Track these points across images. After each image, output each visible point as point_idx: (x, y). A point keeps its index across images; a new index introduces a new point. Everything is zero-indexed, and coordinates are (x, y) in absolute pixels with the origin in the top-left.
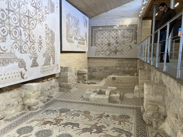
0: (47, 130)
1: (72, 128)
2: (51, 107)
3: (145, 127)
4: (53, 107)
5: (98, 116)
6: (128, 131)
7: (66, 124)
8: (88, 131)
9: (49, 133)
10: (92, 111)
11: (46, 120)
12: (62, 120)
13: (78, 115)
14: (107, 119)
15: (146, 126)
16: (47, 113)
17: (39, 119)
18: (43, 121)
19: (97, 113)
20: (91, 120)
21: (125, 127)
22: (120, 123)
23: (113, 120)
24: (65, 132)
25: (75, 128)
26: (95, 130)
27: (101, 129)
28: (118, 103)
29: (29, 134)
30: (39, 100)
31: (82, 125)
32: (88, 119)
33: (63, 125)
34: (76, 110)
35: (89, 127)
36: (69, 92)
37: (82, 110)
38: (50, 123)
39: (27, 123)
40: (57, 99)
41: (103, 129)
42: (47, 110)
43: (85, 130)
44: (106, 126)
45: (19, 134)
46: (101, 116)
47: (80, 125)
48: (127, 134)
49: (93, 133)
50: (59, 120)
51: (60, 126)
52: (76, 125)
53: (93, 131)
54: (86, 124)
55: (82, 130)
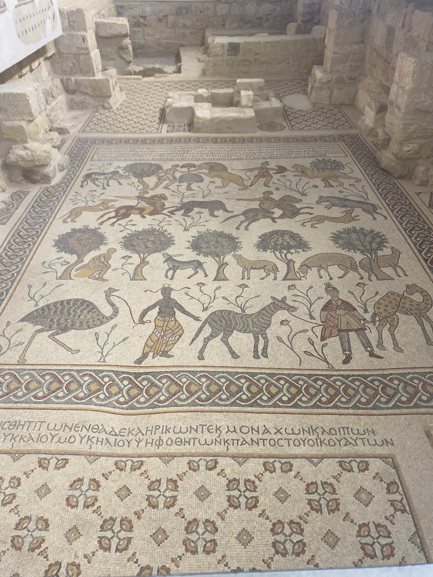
0: (151, 232)
2: (90, 162)
3: (394, 183)
4: (100, 164)
5: (256, 172)
6: (362, 200)
7: (187, 208)
8: (260, 215)
9: (162, 238)
10: (228, 162)
11: (118, 205)
13: (199, 179)
14: (287, 178)
15: (395, 181)
17: (90, 204)
18: (108, 208)
19: (246, 164)
20: (245, 188)
21: (347, 191)
22: (327, 183)
23: (305, 180)
24: (203, 229)
25: (219, 213)
26: (278, 212)
27: (291, 206)
28: (282, 130)
29: (103, 249)
31: (232, 202)
35: (255, 205)
36: (104, 108)
38: (137, 212)
39: (65, 221)
40: (85, 135)
41: (298, 206)
43: (251, 215)
44: (299, 196)
45: (71, 253)
49: (278, 218)
50: (154, 200)
51: (175, 214)
52: (216, 205)
53: (273, 213)
54: (240, 200)
55: (242, 216)
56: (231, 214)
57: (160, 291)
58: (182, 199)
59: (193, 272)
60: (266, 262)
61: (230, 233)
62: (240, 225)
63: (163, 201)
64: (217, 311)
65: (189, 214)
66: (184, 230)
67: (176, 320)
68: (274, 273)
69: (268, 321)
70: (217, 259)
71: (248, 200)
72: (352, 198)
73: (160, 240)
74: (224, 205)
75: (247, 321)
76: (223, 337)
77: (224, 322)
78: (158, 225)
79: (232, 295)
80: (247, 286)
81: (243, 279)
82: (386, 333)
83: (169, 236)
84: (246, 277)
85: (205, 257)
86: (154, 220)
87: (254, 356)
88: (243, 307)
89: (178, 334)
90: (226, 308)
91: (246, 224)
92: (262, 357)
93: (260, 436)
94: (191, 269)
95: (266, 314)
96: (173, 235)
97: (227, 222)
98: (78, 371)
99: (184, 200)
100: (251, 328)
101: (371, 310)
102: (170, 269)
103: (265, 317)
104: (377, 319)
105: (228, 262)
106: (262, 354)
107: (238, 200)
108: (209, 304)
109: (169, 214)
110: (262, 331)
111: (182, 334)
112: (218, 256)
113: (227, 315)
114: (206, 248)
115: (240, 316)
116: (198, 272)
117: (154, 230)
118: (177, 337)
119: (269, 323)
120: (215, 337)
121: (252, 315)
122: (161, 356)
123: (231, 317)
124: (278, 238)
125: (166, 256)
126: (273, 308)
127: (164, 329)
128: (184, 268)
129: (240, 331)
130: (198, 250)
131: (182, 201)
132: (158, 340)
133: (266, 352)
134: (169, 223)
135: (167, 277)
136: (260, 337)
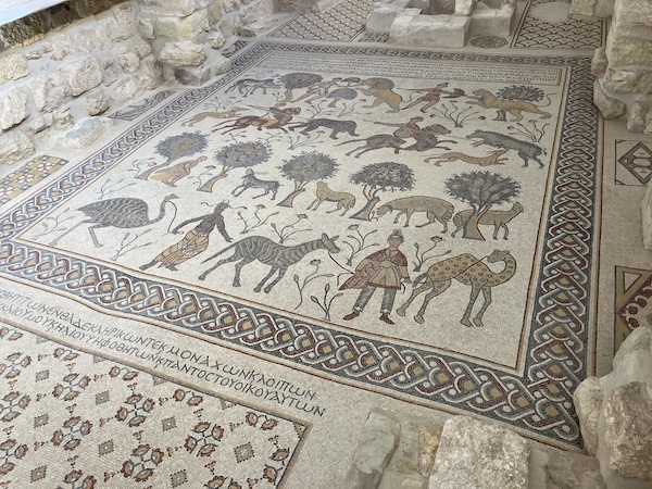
0: (252, 146)
1: (333, 136)
2: (253, 68)
3: (596, 125)
4: (260, 70)
5: (424, 94)
7: (312, 125)
8: (387, 143)
9: (260, 153)
10: (400, 79)
12: (297, 111)
13: (352, 95)
14: (456, 104)
15: (600, 122)
16: (244, 90)
18: (233, 116)
19: (419, 84)
20: (396, 109)
21: (520, 128)
22: (501, 115)
23: (477, 108)
24: (309, 150)
25: (343, 136)
26: (411, 141)
27: (432, 137)
28: (500, 46)
29: (197, 155)
30: (208, 46)
31: (367, 125)
32: (385, 106)
33: (302, 129)
34: (344, 77)
35: (390, 131)
36: (312, 12)
37: (362, 78)
38: (258, 123)
40: (270, 39)
42: (241, 82)
43: (377, 141)
44: (449, 125)
45: (165, 155)
46: (433, 96)
47: (358, 128)
48: (525, 149)
50: (285, 113)
51: (293, 130)
52: (346, 126)
53: (404, 142)
54: (379, 123)
55: (365, 142)
57: (216, 206)
58: (315, 116)
60: (347, 196)
61: (335, 158)
62: (354, 151)
63: (293, 115)
64: (255, 236)
65: (308, 132)
66: (289, 149)
67: (208, 237)
68: (347, 208)
69: (299, 257)
70: (298, 183)
72: (518, 137)
73: (256, 155)
74: (355, 127)
75: (278, 253)
76: (240, 263)
77: (253, 248)
78: (267, 140)
79: (283, 223)
80: (306, 217)
81: (308, 209)
82: (420, 298)
83: (268, 152)
85: (288, 179)
86: (268, 133)
87: (255, 289)
88: (284, 238)
89: (199, 250)
93: (196, 365)
95: (304, 249)
96: (272, 152)
98: (88, 263)
100: (276, 260)
101: (424, 269)
102: (242, 186)
103: (298, 252)
104: (424, 280)
105: (307, 189)
106: (265, 289)
107: (376, 123)
108: (254, 227)
110: (284, 265)
111: (202, 252)
112: (301, 180)
113: (262, 242)
114: (297, 170)
115: (274, 246)
116: (268, 193)
117: (259, 144)
118: (196, 253)
119: (298, 259)
120: (232, 261)
121: (288, 247)
122: (167, 267)
123: (264, 245)
124: (384, 172)
125: (249, 172)
126: (315, 246)
127: (189, 243)
128: (258, 187)
129: (262, 261)
130: (287, 171)
132: (176, 252)
133: (270, 288)
134: (280, 139)
135: (233, 193)
136: (278, 272)
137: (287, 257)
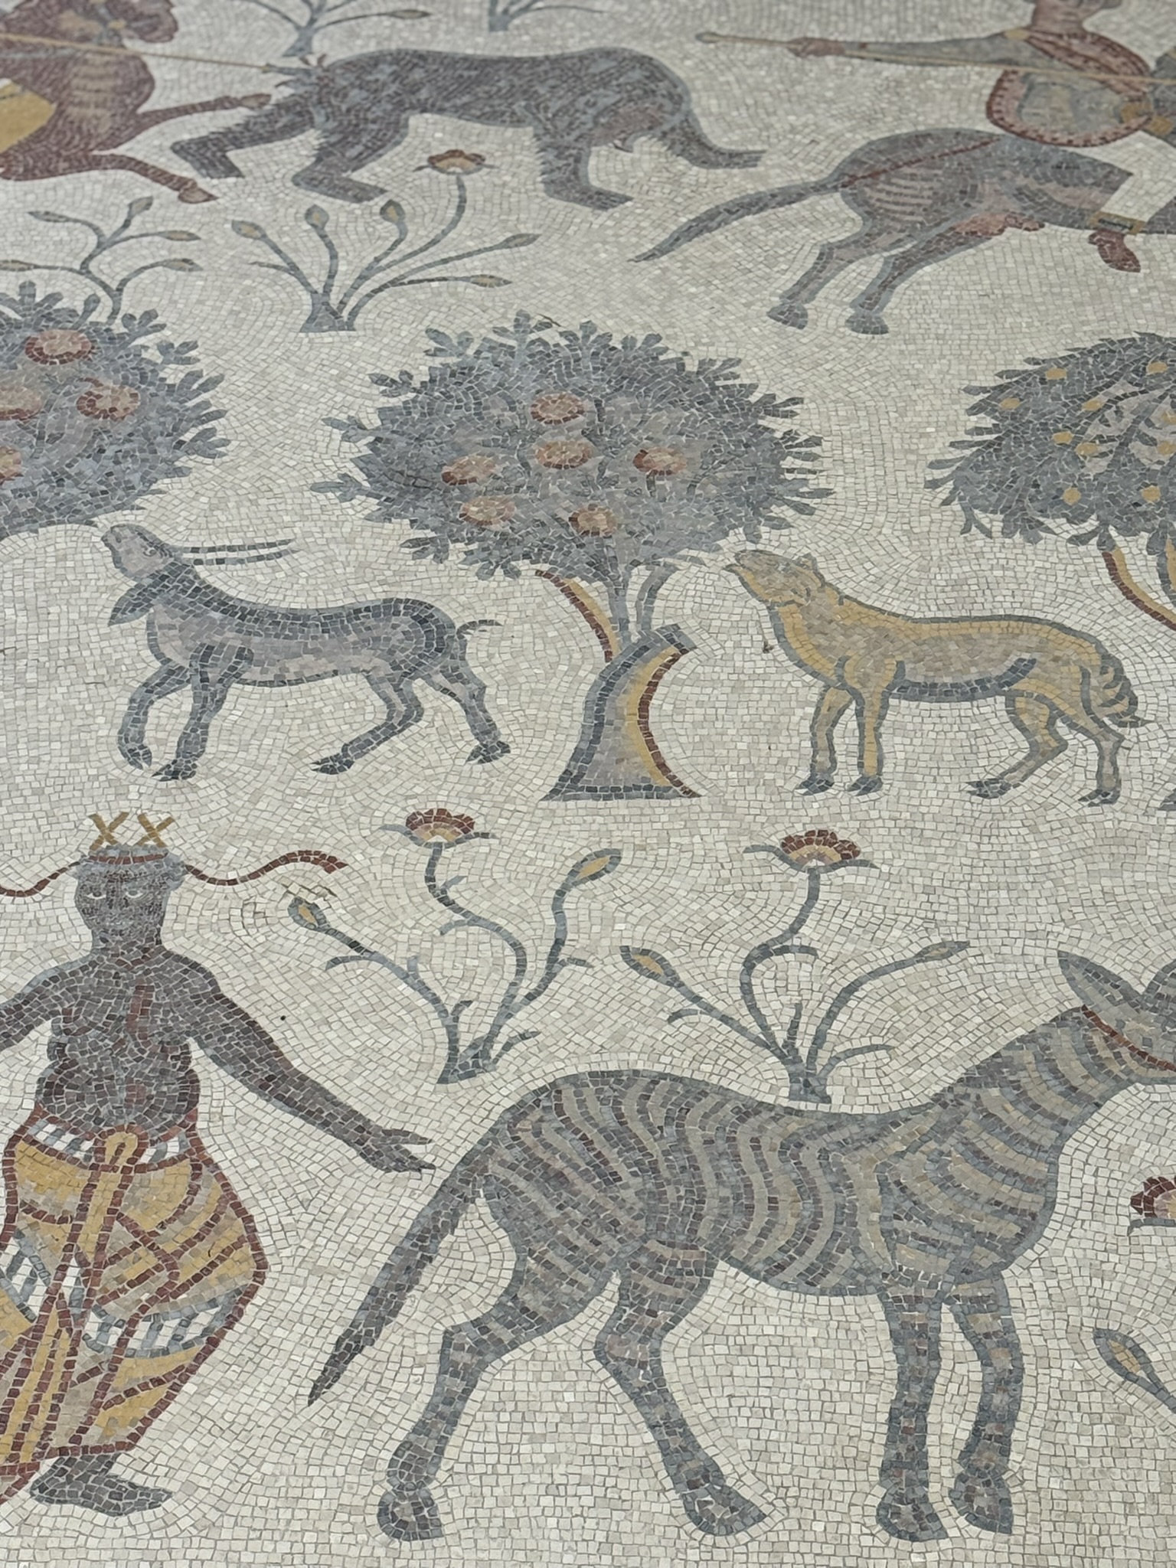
1: (575, 187)
7: (340, 114)
9: (114, 391)
24: (467, 316)
25: (633, 168)
33: (294, 154)
43: (913, 189)
47: (705, 101)
49: (1151, 228)
50: (53, 33)
51: (232, 170)
52: (606, 97)
53: (1111, 178)
54: (824, 48)
55: (833, 203)
56: (733, 184)
57: (70, 885)
58: (306, 32)
59: (373, 711)
60: (1030, 637)
61: (719, 352)
62: (809, 284)
63: (135, 45)
64: (573, 1080)
65: (362, 176)
66: (312, 323)
67: (199, 1161)
68: (1099, 733)
69: (1028, 1184)
70: (594, 592)
71: (897, 52)
73: (88, 405)
74: (677, 96)
75: (842, 1182)
76: (617, 1328)
77: (631, 1187)
78: (84, 270)
79: (711, 932)
80: (849, 854)
81: (817, 783)
83: (173, 374)
84: (847, 773)
85: (486, 574)
86: (49, 217)
87: (887, 1517)
88: (804, 1049)
89: (215, 1287)
90: (654, 1054)
91: (864, 272)
92: (954, 1522)
94: (353, 685)
95: (1014, 1116)
96: (205, 366)
97: (692, 249)
99: (319, 44)
100: (872, 1243)
102: (167, 680)
103: (995, 1147)
105: (690, 627)
106: (963, 1498)
107: (807, 48)
108: (507, 1010)
109: (183, 169)
110: (966, 1273)
111: (250, 1293)
112: (599, 568)
113: (657, 1117)
114: (502, 487)
115: (773, 1134)
116: (414, 711)
117: (47, 314)
118: (204, 1319)
119: (1029, 1201)
120: (543, 1326)
121: (889, 1122)
122: (47, 1493)
123: (695, 1142)
124: (1143, 416)
125: (141, 561)
126: (1074, 1069)
127: (87, 1243)
128: (293, 667)
129: (772, 1271)
130: (427, 507)
131: (301, 49)
132: (30, 1341)
133: (993, 1478)
134: (181, 250)
135: (135, 753)
136: (951, 1337)
137: (940, 1204)
